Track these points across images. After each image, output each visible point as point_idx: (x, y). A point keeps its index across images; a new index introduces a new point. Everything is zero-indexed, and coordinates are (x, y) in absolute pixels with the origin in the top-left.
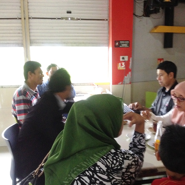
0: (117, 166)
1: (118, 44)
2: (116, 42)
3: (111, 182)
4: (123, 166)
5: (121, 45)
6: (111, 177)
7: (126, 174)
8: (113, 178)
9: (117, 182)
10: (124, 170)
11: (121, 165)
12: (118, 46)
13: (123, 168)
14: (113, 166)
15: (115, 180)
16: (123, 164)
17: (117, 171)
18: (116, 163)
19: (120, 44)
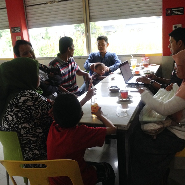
0: (16, 102)
1: (169, 12)
2: (167, 10)
3: (13, 112)
4: (20, 101)
5: (174, 13)
6: (12, 110)
7: (23, 107)
8: (14, 110)
9: (16, 112)
10: (21, 104)
11: (18, 101)
12: (170, 14)
13: (20, 102)
14: (13, 102)
15: (15, 111)
16: (20, 100)
17: (16, 105)
18: (15, 100)
19: (172, 12)
